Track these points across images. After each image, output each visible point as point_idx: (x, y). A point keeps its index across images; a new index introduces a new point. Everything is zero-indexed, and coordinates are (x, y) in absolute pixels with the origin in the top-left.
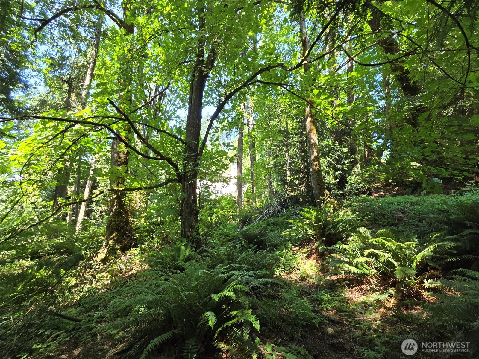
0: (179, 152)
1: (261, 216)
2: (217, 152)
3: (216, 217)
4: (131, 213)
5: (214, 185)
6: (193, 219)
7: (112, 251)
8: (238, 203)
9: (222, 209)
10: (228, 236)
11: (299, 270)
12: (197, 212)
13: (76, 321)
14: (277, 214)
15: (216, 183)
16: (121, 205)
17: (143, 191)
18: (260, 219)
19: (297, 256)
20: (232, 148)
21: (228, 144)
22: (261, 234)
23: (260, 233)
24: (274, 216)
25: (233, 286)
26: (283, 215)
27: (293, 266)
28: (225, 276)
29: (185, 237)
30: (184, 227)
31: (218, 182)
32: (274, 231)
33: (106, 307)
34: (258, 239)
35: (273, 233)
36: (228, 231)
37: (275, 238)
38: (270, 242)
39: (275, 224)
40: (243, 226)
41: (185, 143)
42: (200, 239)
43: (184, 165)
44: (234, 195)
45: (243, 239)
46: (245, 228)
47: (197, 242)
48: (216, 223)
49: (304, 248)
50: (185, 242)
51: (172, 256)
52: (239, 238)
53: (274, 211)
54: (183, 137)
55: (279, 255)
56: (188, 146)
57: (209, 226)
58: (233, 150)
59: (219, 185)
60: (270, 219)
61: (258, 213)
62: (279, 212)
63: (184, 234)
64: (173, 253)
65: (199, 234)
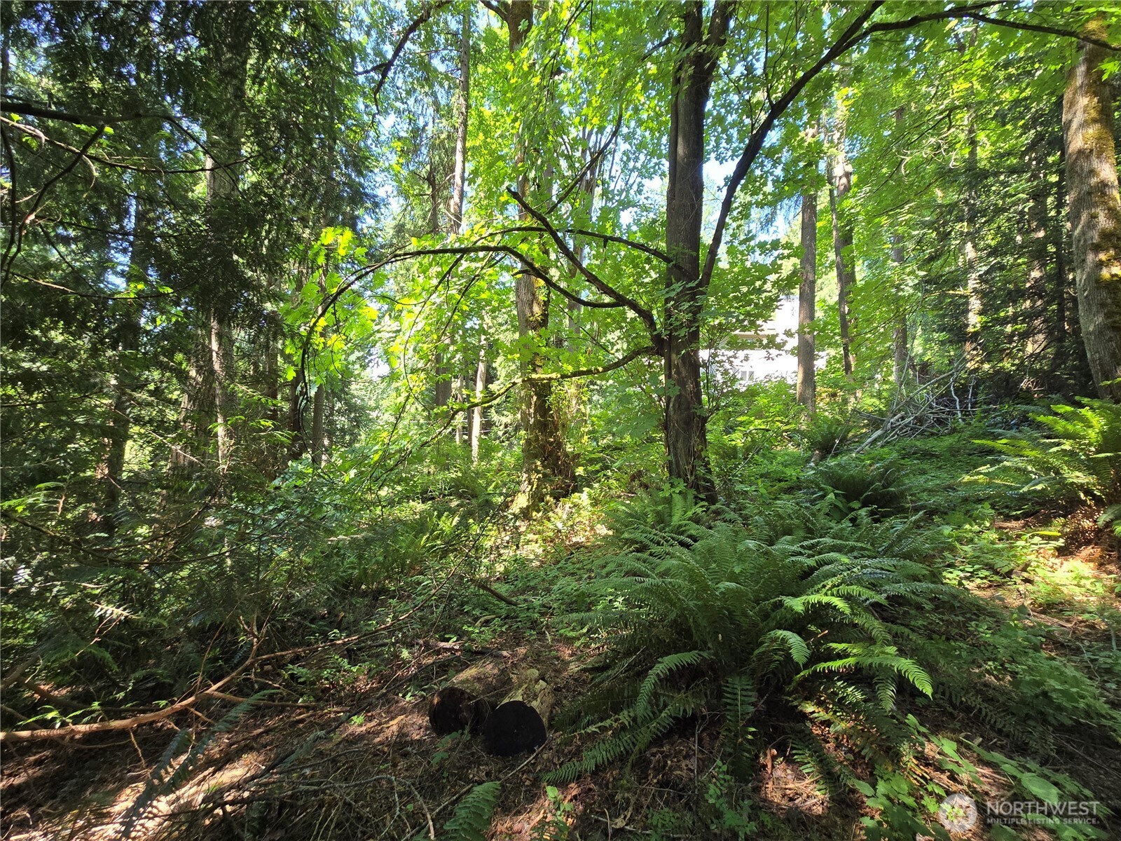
0: (654, 282)
1: (879, 432)
2: (746, 271)
3: (745, 435)
4: (563, 426)
5: (741, 354)
6: (695, 439)
7: (537, 498)
8: (803, 399)
9: (759, 415)
10: (780, 481)
11: (1027, 581)
12: (705, 420)
13: (509, 603)
14: (933, 427)
15: (746, 352)
16: (542, 409)
17: (583, 380)
18: (875, 441)
19: (1020, 543)
20: (786, 252)
21: (775, 245)
22: (886, 477)
23: (882, 476)
24: (922, 433)
25: (834, 586)
26: (954, 431)
27: (1006, 569)
28: (811, 562)
29: (679, 476)
30: (676, 455)
31: (752, 347)
32: (923, 472)
33: (548, 590)
34: (875, 490)
35: (922, 479)
36: (781, 468)
37: (930, 491)
38: (912, 501)
39: (927, 455)
40: (823, 458)
41: (667, 260)
42: (712, 483)
43: (668, 314)
44: (790, 382)
45: (829, 488)
46: (832, 463)
47: (707, 489)
48: (748, 449)
49: (1046, 522)
50: (681, 486)
51: (658, 513)
52: (817, 485)
53: (920, 420)
54: (663, 245)
55: (950, 536)
56: (675, 266)
57: (730, 454)
58: (789, 257)
59: (757, 355)
60: (908, 441)
61: (865, 426)
62: (940, 422)
63: (674, 469)
64: (660, 508)
65: (709, 471)
